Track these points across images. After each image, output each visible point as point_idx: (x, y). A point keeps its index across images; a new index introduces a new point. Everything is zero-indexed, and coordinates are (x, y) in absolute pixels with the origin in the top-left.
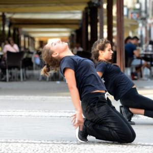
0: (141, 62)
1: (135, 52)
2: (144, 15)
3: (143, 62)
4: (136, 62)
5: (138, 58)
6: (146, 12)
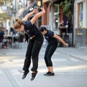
0: (7, 40)
1: (4, 35)
2: (14, 11)
3: (8, 40)
4: (5, 40)
5: (6, 38)
6: (15, 10)
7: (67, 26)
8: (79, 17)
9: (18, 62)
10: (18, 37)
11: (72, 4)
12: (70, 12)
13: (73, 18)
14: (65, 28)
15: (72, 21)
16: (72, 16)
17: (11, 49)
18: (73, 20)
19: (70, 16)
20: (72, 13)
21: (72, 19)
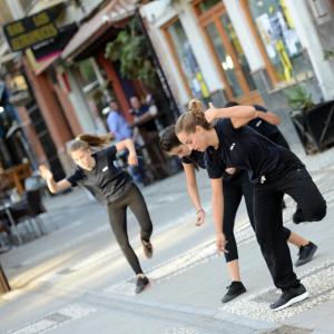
7: (153, 110)
8: (183, 66)
9: (94, 265)
10: (22, 202)
11: (143, 37)
12: (147, 64)
13: (164, 76)
14: (150, 116)
15: (165, 87)
16: (159, 72)
17: (14, 248)
18: (166, 81)
19: (152, 76)
20: (155, 62)
21: (162, 80)
